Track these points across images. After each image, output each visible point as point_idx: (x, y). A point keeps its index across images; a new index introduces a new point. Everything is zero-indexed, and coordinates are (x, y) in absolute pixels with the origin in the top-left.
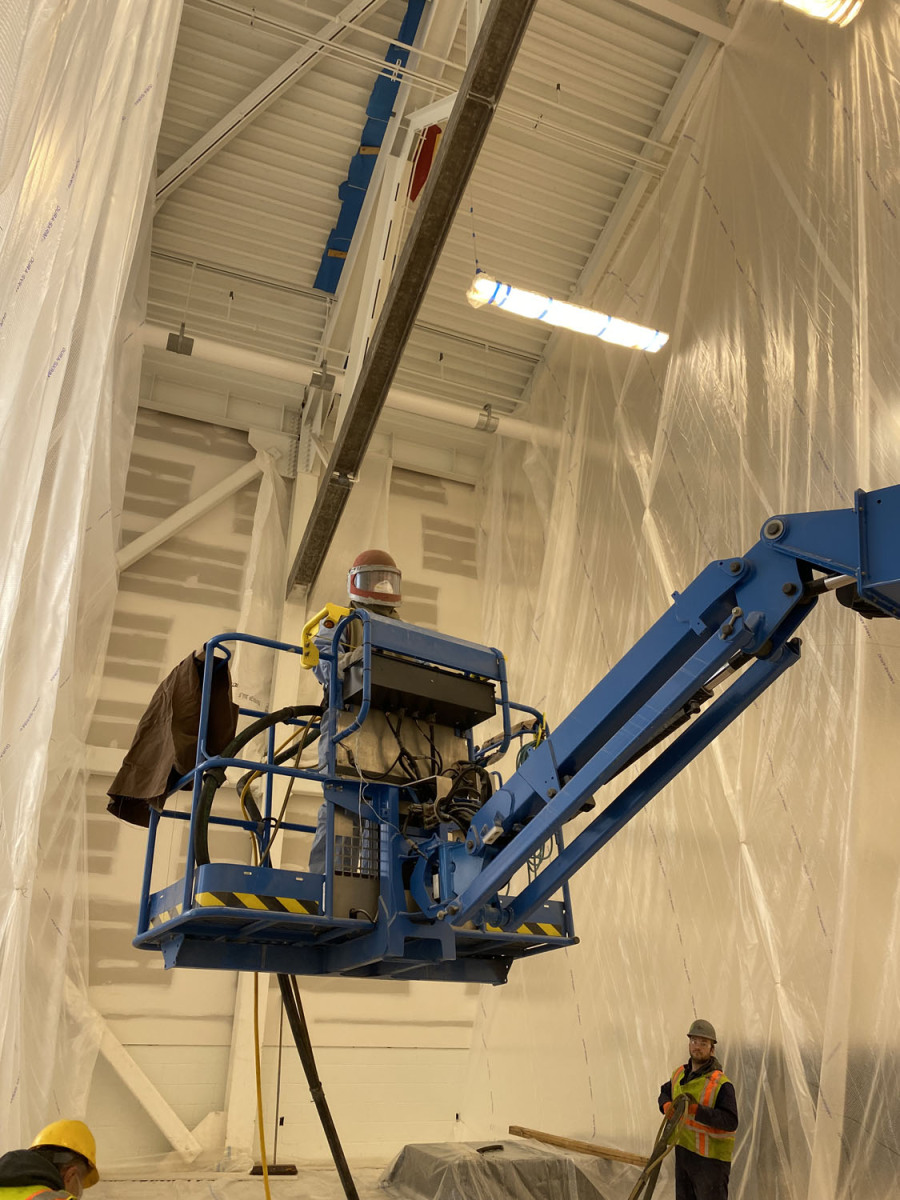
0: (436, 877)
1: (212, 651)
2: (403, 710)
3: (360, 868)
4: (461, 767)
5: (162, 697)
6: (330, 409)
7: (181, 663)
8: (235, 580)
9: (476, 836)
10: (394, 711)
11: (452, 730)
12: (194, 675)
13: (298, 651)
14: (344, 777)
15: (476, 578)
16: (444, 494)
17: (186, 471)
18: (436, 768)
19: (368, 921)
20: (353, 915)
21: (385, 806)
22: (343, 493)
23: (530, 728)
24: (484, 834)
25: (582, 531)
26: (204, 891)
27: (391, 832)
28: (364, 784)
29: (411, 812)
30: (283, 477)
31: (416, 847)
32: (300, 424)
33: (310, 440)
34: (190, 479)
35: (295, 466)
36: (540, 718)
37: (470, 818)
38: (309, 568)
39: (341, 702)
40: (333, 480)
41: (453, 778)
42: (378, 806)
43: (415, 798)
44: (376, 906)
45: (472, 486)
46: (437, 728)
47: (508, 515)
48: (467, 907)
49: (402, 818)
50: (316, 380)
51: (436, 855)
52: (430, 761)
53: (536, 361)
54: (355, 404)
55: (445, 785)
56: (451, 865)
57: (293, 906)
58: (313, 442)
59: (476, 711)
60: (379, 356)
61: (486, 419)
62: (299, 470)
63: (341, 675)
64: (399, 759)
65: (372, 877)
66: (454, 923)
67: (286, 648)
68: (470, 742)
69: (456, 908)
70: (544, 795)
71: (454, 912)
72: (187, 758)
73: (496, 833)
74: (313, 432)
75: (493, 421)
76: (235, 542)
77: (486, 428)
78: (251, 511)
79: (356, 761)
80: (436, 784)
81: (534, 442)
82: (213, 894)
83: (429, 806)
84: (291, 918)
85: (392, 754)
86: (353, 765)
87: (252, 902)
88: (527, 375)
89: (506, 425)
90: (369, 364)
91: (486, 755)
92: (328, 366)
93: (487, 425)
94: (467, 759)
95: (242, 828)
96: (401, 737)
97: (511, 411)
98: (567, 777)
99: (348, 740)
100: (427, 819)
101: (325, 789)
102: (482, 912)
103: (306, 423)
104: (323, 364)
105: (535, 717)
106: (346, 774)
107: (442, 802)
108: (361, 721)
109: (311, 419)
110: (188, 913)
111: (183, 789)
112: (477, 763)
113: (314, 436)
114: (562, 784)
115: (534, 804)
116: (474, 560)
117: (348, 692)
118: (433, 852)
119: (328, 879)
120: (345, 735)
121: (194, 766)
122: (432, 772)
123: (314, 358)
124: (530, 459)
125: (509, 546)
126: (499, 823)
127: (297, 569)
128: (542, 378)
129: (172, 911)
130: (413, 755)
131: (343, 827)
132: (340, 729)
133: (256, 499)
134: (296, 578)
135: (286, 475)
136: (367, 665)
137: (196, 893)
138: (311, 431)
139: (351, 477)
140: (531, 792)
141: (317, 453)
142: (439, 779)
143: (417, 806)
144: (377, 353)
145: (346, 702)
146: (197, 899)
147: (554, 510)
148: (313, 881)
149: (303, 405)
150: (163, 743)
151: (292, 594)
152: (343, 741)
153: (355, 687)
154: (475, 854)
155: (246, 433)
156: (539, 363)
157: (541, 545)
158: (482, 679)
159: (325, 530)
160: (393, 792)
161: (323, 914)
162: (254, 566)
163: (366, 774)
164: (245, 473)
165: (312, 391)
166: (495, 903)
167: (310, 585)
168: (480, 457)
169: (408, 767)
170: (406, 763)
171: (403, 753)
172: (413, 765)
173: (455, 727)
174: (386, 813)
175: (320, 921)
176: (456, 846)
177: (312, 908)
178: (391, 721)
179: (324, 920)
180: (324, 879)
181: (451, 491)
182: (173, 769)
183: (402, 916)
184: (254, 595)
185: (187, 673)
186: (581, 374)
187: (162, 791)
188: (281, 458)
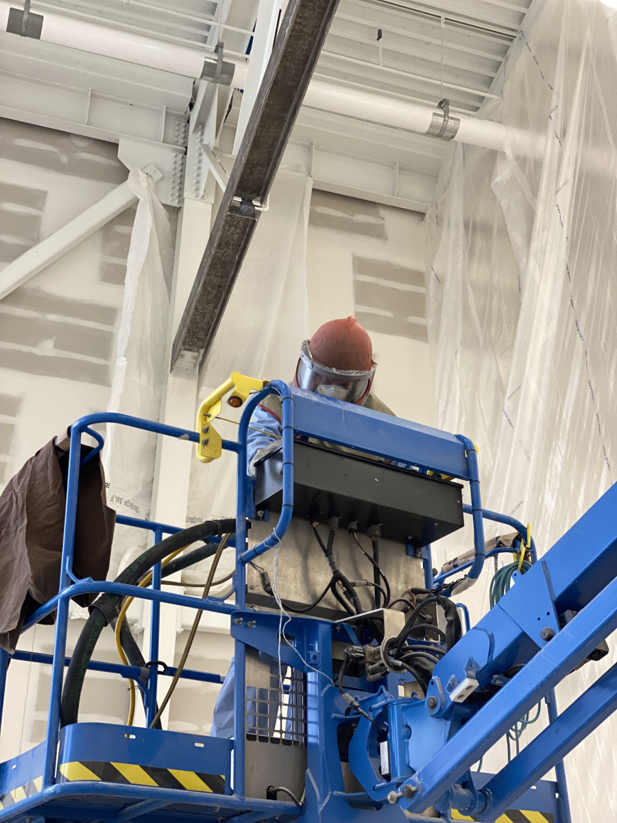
0: (384, 746)
1: (78, 438)
2: (336, 520)
3: (281, 732)
4: (415, 597)
5: (11, 498)
6: (227, 111)
7: (37, 454)
8: (102, 345)
9: (440, 691)
10: (325, 521)
11: (402, 547)
12: (54, 468)
13: (194, 437)
14: (257, 608)
15: (427, 341)
16: (383, 226)
17: (35, 198)
18: (381, 597)
19: (293, 804)
20: (272, 795)
21: (312, 649)
22: (245, 227)
23: (509, 545)
24: (451, 688)
25: (574, 274)
26: (71, 760)
27: (322, 683)
28: (285, 618)
29: (348, 657)
30: (164, 205)
31: (356, 704)
32: (186, 132)
33: (200, 155)
34: (41, 209)
35: (181, 190)
36: (522, 532)
37: (430, 666)
38: (202, 329)
39: (253, 508)
40: (233, 209)
41: (405, 611)
42: (305, 648)
43: (353, 637)
44: (302, 783)
45: (421, 215)
46: (382, 544)
47: (471, 252)
48: (428, 788)
49: (336, 664)
50: (209, 70)
51: (384, 715)
52: (372, 589)
53: (511, 39)
54: (263, 101)
55: (395, 622)
56: (405, 730)
57: (191, 781)
58: (205, 157)
59: (437, 521)
60: (296, 35)
61: (441, 120)
62: (186, 195)
63: (251, 471)
64: (332, 585)
65: (296, 743)
66: (410, 810)
67: (176, 433)
68: (427, 563)
69: (413, 789)
70: (537, 639)
71: (411, 794)
72: (47, 581)
73: (469, 688)
74: (205, 142)
75: (451, 123)
76: (102, 294)
77: (442, 134)
78: (123, 252)
79: (273, 587)
80: (382, 620)
81: (508, 152)
82: (83, 763)
83: (373, 649)
84: (187, 797)
85: (322, 578)
86: (271, 592)
87: (135, 775)
88: (499, 58)
89: (470, 128)
90: (282, 48)
91: (448, 581)
92: (224, 50)
93: (443, 128)
94: (423, 587)
95: (119, 675)
96: (334, 556)
97: (476, 109)
98: (568, 613)
99: (261, 560)
100: (370, 667)
101: (233, 624)
102: (449, 794)
103: (195, 130)
104: (219, 48)
105: (516, 531)
106: (260, 605)
107: (392, 644)
108: (281, 534)
109: (201, 124)
110: (51, 789)
111: (42, 622)
112: (437, 592)
113: (206, 147)
114: (562, 622)
115: (522, 649)
116: (422, 315)
117: (262, 495)
118: (380, 711)
119: (238, 746)
120: (258, 552)
121: (56, 592)
122: (376, 604)
123: (205, 40)
124: (503, 173)
125: (471, 296)
126: (472, 673)
127: (185, 330)
128: (520, 62)
129: (28, 788)
130: (350, 580)
131: (257, 676)
132: (252, 544)
133: (129, 236)
134: (184, 343)
135: (168, 203)
136: (288, 456)
137: (60, 763)
138: (202, 141)
139: (259, 204)
140: (517, 633)
141: (210, 171)
142: (387, 613)
143: (357, 649)
144: (293, 30)
145: (259, 507)
146: (62, 771)
147: (535, 245)
148: (217, 747)
149: (191, 106)
150: (13, 560)
151: (180, 362)
152: (256, 561)
153: (270, 488)
154: (437, 716)
155: (115, 146)
156: (515, 40)
157: (515, 296)
158: (444, 477)
159: (222, 277)
160: (323, 630)
161: (232, 793)
162: (128, 327)
163: (287, 605)
164: (115, 200)
165: (204, 86)
166: (466, 783)
167: (202, 351)
168: (433, 175)
169: (344, 597)
170: (341, 591)
171: (337, 577)
172: (350, 593)
173: (406, 542)
174: (315, 657)
175: (227, 802)
176: (411, 705)
177: (217, 784)
178: (319, 533)
179: (233, 801)
180: (232, 745)
181: (392, 222)
182: (29, 595)
183: (340, 797)
184: (128, 366)
185: (45, 468)
186: (574, 55)
187: (14, 626)
188: (163, 178)
